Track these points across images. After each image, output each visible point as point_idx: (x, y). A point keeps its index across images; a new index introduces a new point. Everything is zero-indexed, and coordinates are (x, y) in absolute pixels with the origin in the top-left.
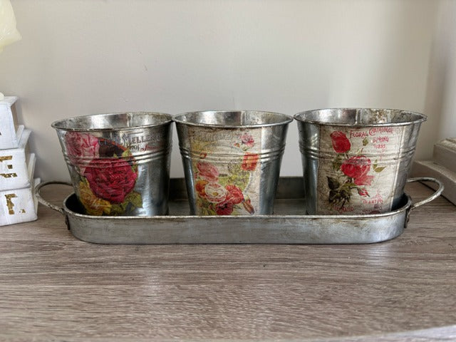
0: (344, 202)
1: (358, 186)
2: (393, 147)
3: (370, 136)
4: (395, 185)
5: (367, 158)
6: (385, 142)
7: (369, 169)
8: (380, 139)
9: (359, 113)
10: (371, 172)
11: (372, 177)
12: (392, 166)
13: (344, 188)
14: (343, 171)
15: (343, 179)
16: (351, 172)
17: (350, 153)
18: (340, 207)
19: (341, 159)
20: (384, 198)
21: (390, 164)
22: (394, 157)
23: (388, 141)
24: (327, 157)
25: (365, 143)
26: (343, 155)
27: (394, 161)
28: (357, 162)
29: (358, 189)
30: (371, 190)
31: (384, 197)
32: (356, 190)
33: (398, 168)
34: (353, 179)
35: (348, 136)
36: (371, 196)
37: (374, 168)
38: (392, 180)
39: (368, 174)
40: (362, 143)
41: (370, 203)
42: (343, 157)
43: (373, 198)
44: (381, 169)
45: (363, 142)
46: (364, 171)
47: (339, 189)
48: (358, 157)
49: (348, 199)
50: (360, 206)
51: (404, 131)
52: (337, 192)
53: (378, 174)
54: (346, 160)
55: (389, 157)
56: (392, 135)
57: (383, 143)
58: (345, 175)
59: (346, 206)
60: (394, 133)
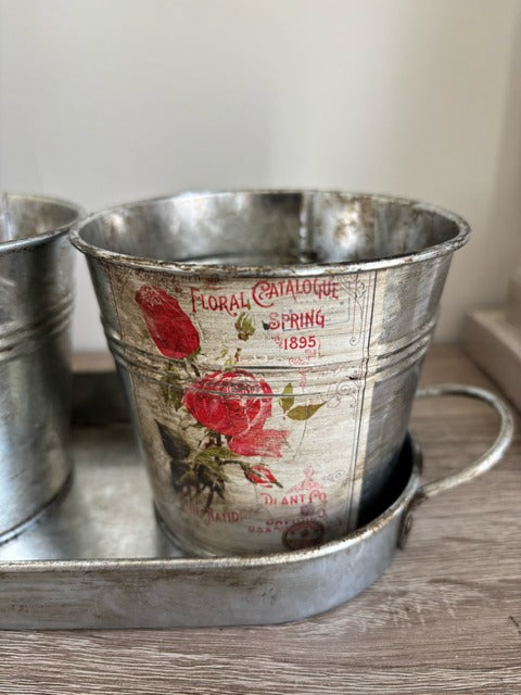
0: (210, 497)
1: (243, 459)
2: (345, 342)
3: (255, 308)
4: (363, 448)
5: (259, 379)
6: (315, 330)
7: (268, 411)
8: (293, 319)
9: (311, 205)
10: (277, 420)
11: (283, 433)
12: (346, 399)
13: (203, 461)
14: (191, 411)
15: (197, 436)
16: (215, 419)
17: (201, 360)
18: (201, 507)
19: (177, 377)
20: (328, 488)
21: (338, 394)
22: (351, 372)
23: (322, 324)
24: (144, 366)
25: (245, 332)
26: (184, 366)
27: (352, 384)
28: (229, 390)
29: (244, 467)
30: (283, 469)
31: (328, 484)
32: (236, 469)
33: (368, 402)
34: (223, 439)
35: (186, 307)
36: (287, 485)
37: (285, 408)
38: (350, 437)
39: (269, 425)
40: (234, 333)
41: (284, 502)
42: (183, 373)
43: (294, 489)
44: (308, 411)
45: (237, 326)
46: (252, 415)
47: (190, 460)
48: (229, 373)
49: (220, 490)
50: (257, 512)
51: (381, 290)
52: (187, 467)
53: (300, 425)
54: (194, 381)
55: (330, 376)
56: (335, 305)
57: (306, 331)
58: (200, 425)
59: (217, 508)
60: (343, 296)
